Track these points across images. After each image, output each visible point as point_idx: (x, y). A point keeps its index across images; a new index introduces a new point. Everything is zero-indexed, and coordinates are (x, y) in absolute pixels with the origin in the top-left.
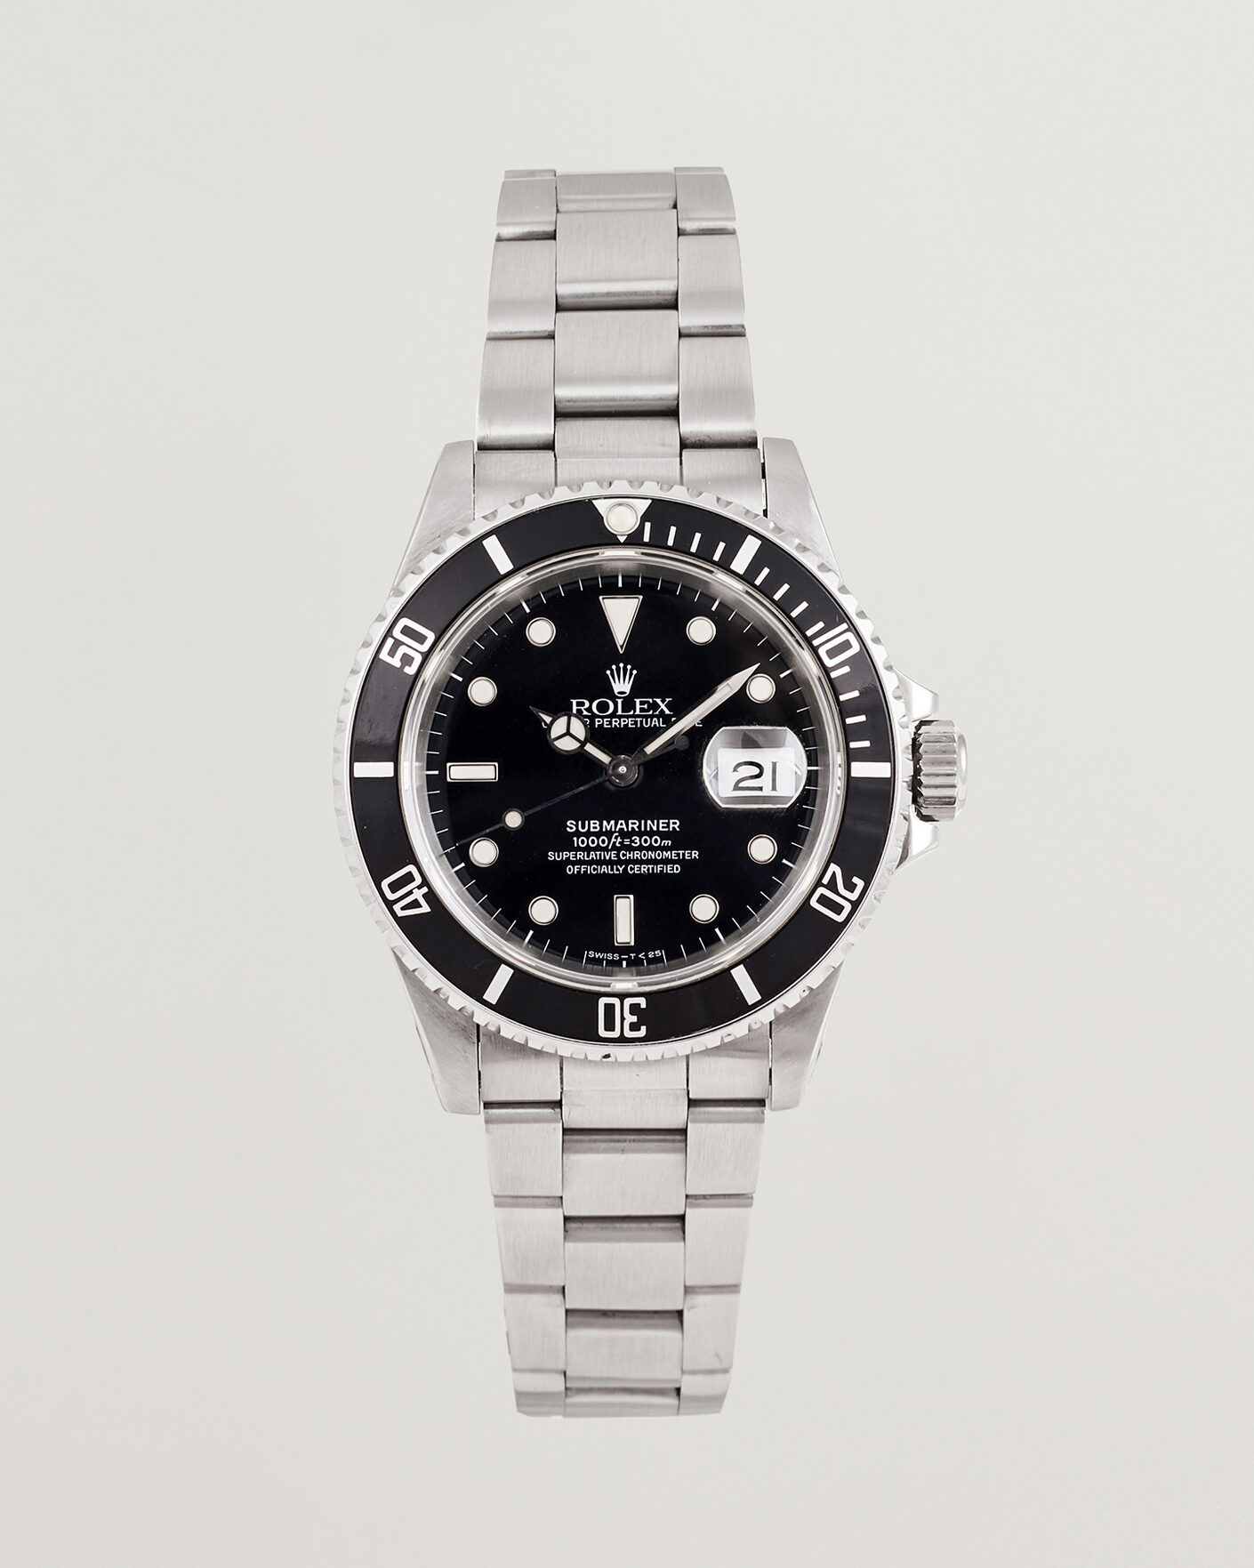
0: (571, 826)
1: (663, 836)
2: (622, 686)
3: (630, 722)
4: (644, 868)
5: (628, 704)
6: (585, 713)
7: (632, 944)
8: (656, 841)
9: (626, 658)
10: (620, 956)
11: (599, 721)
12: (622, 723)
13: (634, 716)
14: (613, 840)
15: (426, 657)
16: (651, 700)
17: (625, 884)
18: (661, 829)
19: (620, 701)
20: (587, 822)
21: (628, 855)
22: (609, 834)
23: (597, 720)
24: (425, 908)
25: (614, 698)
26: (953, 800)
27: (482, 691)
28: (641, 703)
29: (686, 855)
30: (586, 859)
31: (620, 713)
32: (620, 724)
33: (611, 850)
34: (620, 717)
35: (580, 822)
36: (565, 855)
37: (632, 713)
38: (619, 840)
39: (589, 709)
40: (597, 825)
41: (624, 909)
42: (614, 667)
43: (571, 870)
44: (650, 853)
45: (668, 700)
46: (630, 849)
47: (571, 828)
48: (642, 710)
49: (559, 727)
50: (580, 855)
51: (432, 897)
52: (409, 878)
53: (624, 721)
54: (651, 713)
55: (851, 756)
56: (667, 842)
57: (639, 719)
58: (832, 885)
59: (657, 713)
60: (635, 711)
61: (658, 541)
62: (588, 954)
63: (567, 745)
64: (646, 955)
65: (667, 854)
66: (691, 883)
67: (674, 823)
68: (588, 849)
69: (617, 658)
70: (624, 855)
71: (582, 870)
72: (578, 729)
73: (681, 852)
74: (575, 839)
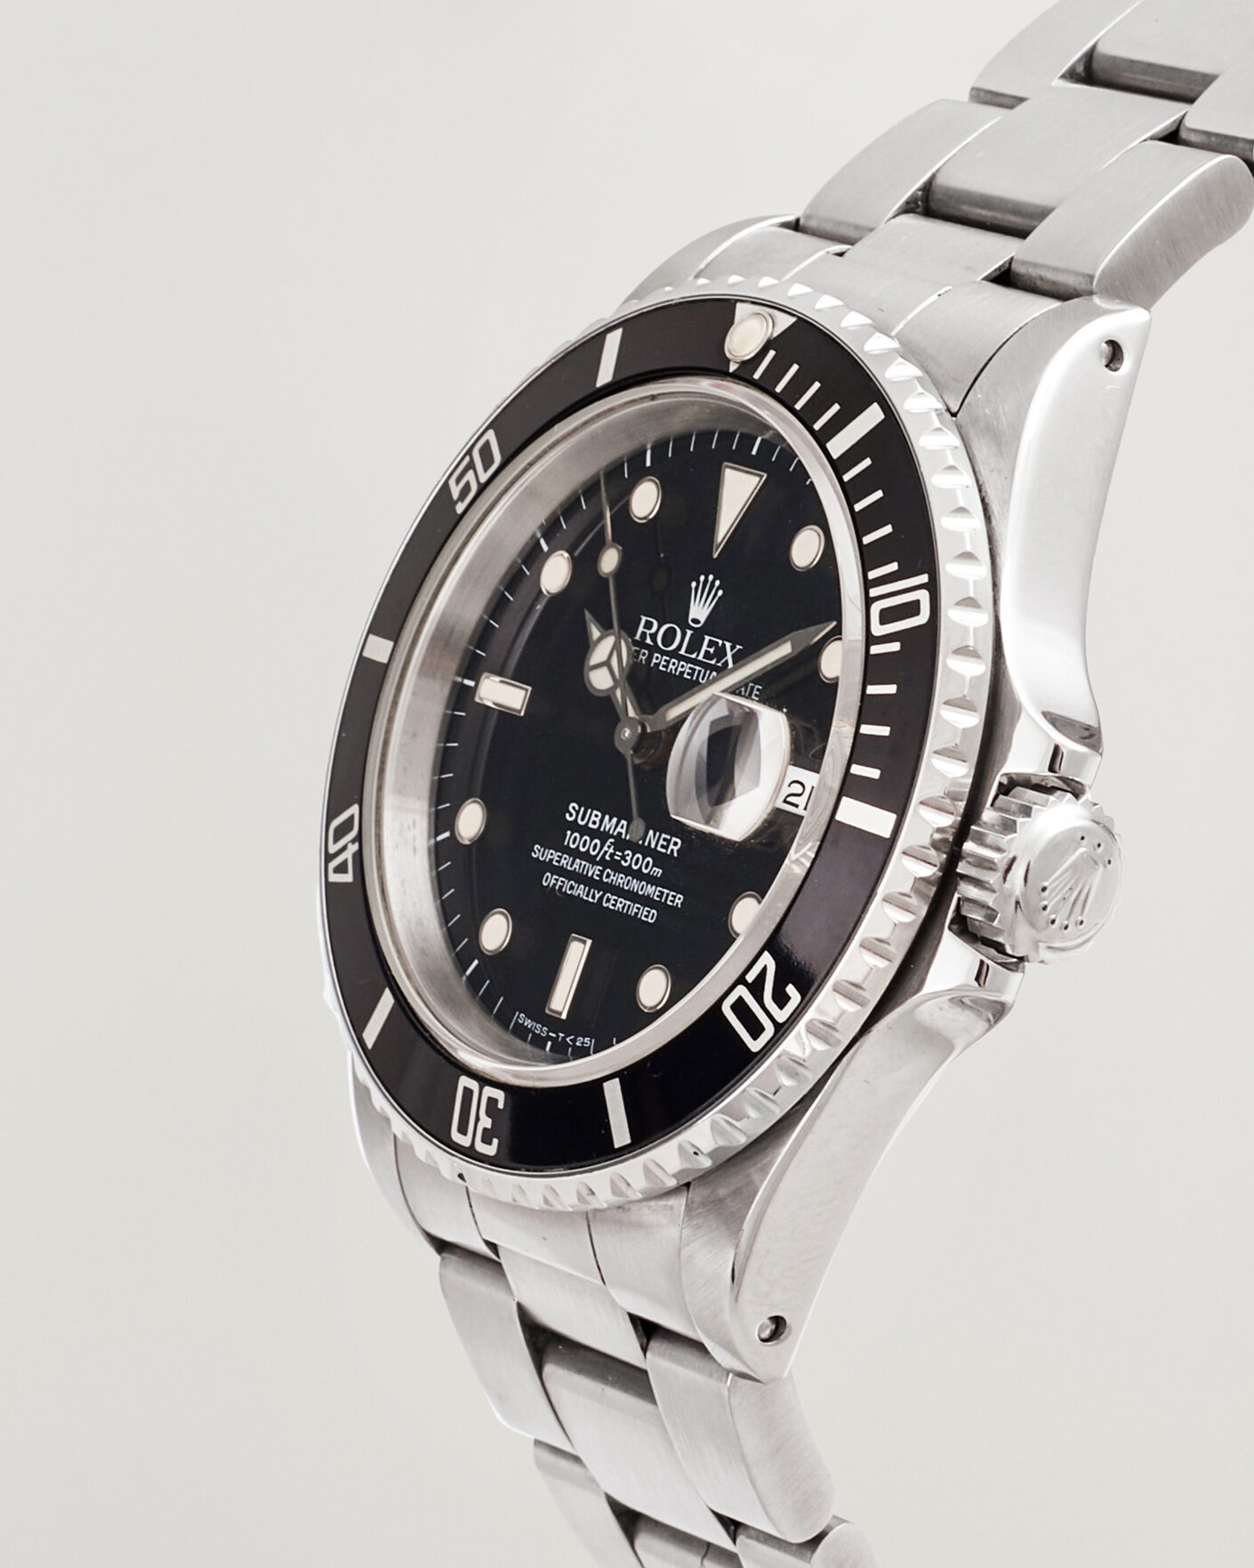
0: (573, 812)
1: (659, 859)
2: (699, 611)
3: (687, 667)
4: (621, 904)
5: (696, 640)
6: (648, 641)
7: (564, 1016)
8: (647, 866)
9: (717, 568)
10: (548, 1032)
11: (657, 658)
12: (680, 669)
13: (695, 662)
14: (605, 848)
15: (481, 490)
16: (720, 642)
18: (659, 849)
19: (689, 633)
20: (589, 811)
21: (612, 877)
22: (604, 836)
23: (656, 655)
25: (684, 626)
26: (995, 913)
27: (556, 574)
28: (711, 644)
29: (670, 898)
30: (569, 868)
31: (682, 652)
32: (676, 670)
33: (598, 864)
34: (681, 658)
35: (583, 809)
36: (551, 855)
37: (694, 656)
38: (611, 851)
39: (654, 637)
40: (597, 820)
41: (575, 959)
42: (702, 578)
43: (549, 880)
44: (635, 881)
45: (738, 647)
46: (616, 867)
47: (571, 815)
48: (707, 655)
49: (602, 650)
50: (566, 861)
53: (683, 666)
54: (713, 662)
55: (848, 786)
56: (658, 870)
57: (698, 668)
59: (720, 664)
60: (698, 655)
61: (769, 381)
62: (518, 1017)
63: (600, 680)
64: (574, 1041)
65: (650, 890)
67: (676, 844)
68: (575, 854)
69: (709, 566)
70: (608, 876)
71: (559, 883)
73: (666, 891)
74: (569, 833)
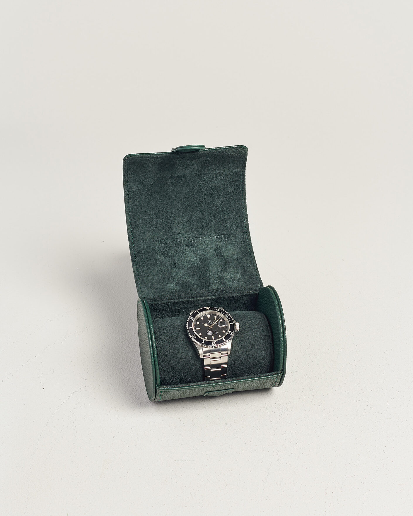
2: (210, 321)
5: (211, 323)
14: (211, 332)
15: (193, 319)
17: (213, 335)
24: (196, 337)
27: (202, 318)
36: (207, 334)
41: (213, 337)
49: (205, 324)
51: (197, 336)
52: (195, 335)
55: (230, 323)
58: (230, 332)
61: (211, 310)
63: (206, 326)
66: (218, 334)
68: (209, 333)
71: (209, 335)
72: (207, 325)
